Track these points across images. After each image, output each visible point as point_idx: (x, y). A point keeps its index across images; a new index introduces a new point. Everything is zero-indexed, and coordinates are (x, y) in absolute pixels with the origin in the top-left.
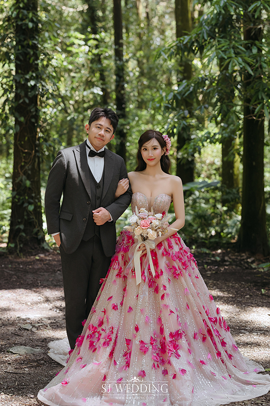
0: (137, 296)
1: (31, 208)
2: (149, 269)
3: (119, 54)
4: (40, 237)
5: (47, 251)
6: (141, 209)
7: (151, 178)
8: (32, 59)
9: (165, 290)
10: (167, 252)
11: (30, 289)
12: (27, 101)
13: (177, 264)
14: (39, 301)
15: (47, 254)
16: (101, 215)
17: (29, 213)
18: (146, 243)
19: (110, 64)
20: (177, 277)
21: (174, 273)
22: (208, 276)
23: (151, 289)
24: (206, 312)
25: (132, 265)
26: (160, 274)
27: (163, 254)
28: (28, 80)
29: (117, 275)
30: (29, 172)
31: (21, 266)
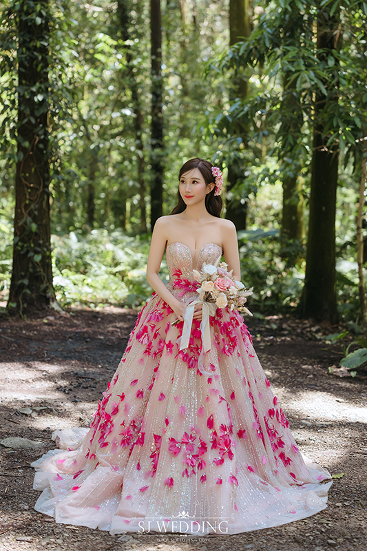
0: (173, 379)
1: (38, 258)
3: (156, 66)
4: (49, 295)
5: (59, 312)
7: (193, 223)
8: (40, 66)
9: (213, 370)
10: (215, 321)
11: (33, 361)
12: (33, 121)
14: (44, 377)
15: (58, 316)
17: (35, 265)
19: (144, 80)
22: (261, 349)
23: (192, 370)
27: (211, 323)
28: (34, 94)
29: (146, 352)
30: (36, 213)
31: (24, 332)
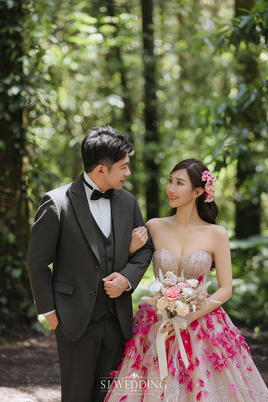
0: (163, 395)
1: (17, 273)
2: (179, 357)
3: (148, 46)
4: (30, 314)
5: (41, 334)
6: (167, 273)
7: (181, 228)
8: (14, 54)
9: (202, 386)
10: (205, 334)
11: (15, 387)
12: (8, 117)
13: (219, 350)
15: (41, 338)
16: (115, 283)
17: (14, 281)
18: (174, 321)
20: (220, 368)
21: (216, 363)
23: (182, 385)
25: (153, 351)
26: (194, 364)
27: (199, 337)
28: (8, 87)
29: (134, 366)
30: (13, 222)
31: (3, 356)
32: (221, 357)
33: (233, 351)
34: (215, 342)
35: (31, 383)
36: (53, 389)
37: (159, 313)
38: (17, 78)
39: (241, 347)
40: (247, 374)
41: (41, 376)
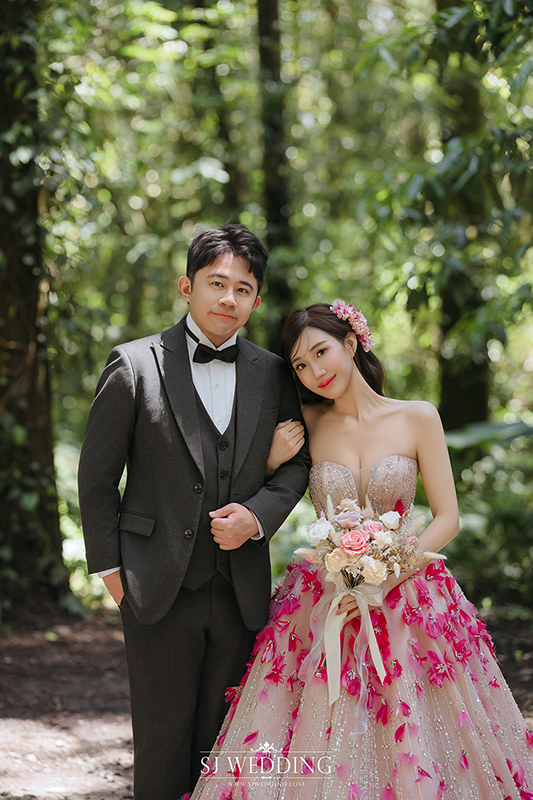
0: (329, 731)
1: (30, 501)
3: (270, 61)
4: (56, 579)
5: (78, 618)
8: (21, 86)
9: (406, 714)
10: (414, 614)
11: (34, 717)
12: (10, 205)
13: (440, 647)
14: (58, 750)
15: (78, 625)
16: (233, 523)
17: (24, 516)
18: (358, 593)
19: (243, 91)
20: (439, 681)
21: (433, 670)
22: (523, 682)
23: (366, 713)
24: (515, 777)
26: (392, 672)
27: (403, 619)
28: (11, 148)
29: (270, 677)
30: (23, 404)
31: (8, 660)
32: (443, 661)
33: (465, 649)
34: (433, 632)
35: (63, 710)
36: (106, 722)
37: (329, 578)
38: (28, 131)
39: (481, 641)
40: (488, 692)
41: (81, 697)
